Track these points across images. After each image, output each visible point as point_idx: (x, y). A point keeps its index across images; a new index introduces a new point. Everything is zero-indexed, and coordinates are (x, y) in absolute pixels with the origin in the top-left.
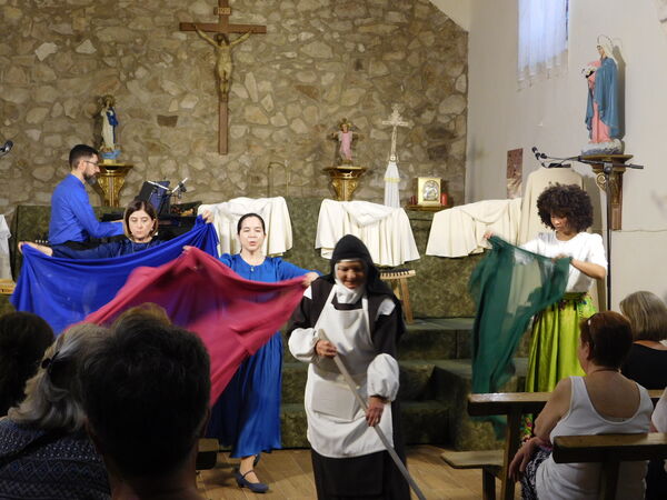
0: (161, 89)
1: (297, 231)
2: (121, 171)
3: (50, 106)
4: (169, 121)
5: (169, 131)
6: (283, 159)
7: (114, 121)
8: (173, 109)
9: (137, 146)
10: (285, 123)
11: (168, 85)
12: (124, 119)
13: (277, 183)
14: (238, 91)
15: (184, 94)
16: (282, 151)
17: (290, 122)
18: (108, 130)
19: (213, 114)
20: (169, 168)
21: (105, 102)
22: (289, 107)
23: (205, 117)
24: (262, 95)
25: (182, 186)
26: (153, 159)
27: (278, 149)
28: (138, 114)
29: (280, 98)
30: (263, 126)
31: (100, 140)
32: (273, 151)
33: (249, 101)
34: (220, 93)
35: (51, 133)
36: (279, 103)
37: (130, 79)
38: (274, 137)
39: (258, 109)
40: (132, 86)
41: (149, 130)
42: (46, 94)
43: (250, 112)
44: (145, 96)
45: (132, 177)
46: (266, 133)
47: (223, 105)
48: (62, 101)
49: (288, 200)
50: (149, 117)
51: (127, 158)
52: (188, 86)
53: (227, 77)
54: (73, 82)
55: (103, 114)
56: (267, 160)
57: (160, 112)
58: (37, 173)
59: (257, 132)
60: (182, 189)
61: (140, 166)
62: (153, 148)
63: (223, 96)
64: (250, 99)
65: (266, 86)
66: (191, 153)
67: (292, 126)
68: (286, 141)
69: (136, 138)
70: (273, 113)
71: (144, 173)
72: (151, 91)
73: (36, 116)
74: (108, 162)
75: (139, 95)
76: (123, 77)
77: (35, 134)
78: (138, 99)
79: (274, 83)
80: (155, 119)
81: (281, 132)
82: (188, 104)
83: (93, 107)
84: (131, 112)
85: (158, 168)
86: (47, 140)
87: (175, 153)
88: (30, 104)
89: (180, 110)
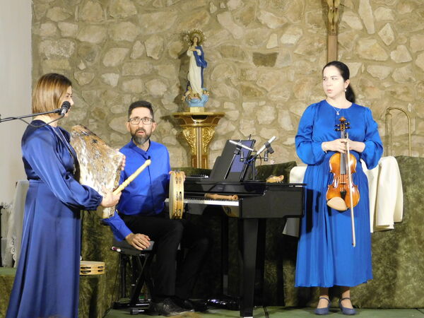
0: (258, 22)
1: (412, 199)
2: (210, 120)
3: (130, 45)
4: (267, 59)
5: (267, 73)
6: (405, 103)
7: (202, 62)
8: (272, 45)
9: (229, 91)
10: (409, 58)
11: (266, 16)
12: (213, 59)
13: (399, 132)
14: (350, 21)
15: (285, 26)
16: (404, 93)
17: (415, 56)
18: (195, 73)
19: (320, 50)
20: (267, 115)
21: (192, 39)
22: (414, 39)
23: (310, 53)
24: (380, 25)
25: (268, 146)
26: (248, 105)
27: (400, 90)
28: (231, 52)
29: (403, 27)
30: (381, 63)
31: (185, 85)
32: (393, 93)
33: (364, 32)
34: (327, 24)
35: (131, 77)
36: (401, 35)
37: (221, 11)
38: (394, 76)
39: (374, 42)
40: (224, 19)
41: (243, 71)
42: (125, 32)
43: (365, 46)
44: (239, 31)
45: (223, 127)
46: (384, 71)
47: (332, 39)
48: (142, 39)
49: (400, 160)
50: (243, 56)
51: (217, 104)
52: (290, 17)
53: (336, 5)
54: (155, 16)
55: (190, 53)
56: (385, 104)
57: (256, 49)
58: (114, 124)
59: (373, 70)
60: (269, 150)
61: (233, 114)
62: (248, 92)
63: (332, 28)
64: (365, 29)
65: (385, 13)
66: (293, 98)
67: (418, 62)
68: (410, 80)
69: (228, 81)
70: (393, 46)
71: (237, 122)
72: (246, 24)
73: (115, 57)
74: (195, 110)
75: (232, 30)
76: (213, 9)
77: (113, 79)
78: (231, 34)
79: (395, 10)
80: (251, 58)
81: (404, 70)
82: (290, 39)
83: (178, 46)
84: (223, 50)
85: (253, 116)
86: (126, 85)
87: (274, 97)
88: (108, 44)
89: (280, 46)
